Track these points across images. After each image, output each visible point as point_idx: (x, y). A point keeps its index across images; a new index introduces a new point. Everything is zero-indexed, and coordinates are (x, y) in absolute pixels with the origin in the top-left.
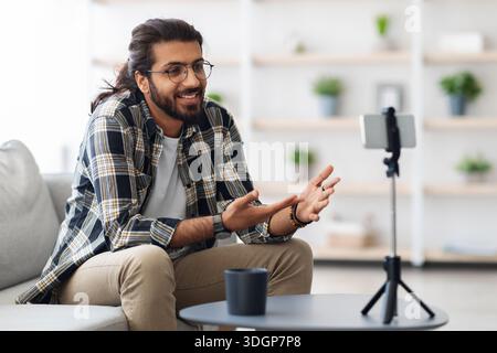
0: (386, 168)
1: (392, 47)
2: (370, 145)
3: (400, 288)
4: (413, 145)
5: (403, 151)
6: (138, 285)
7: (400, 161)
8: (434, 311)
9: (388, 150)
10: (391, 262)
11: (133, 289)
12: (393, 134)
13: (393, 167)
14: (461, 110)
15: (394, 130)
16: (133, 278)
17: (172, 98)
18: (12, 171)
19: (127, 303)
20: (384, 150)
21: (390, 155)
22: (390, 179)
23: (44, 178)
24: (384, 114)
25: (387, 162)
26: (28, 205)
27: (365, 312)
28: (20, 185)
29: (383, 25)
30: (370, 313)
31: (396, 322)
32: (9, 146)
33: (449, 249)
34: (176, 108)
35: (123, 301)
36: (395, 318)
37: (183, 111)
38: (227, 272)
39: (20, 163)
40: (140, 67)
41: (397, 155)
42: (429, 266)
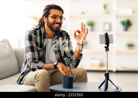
0: (105, 49)
1: (108, 13)
2: (101, 43)
3: (109, 81)
4: (112, 43)
5: (110, 44)
6: (39, 80)
7: (109, 47)
8: (118, 87)
9: (106, 44)
10: (107, 74)
11: (38, 81)
12: (107, 40)
13: (107, 48)
14: (126, 30)
15: (107, 39)
16: (38, 78)
17: (52, 24)
18: (5, 47)
19: (36, 85)
20: (105, 44)
21: (106, 45)
22: (106, 52)
23: (13, 49)
24: (105, 34)
25: (105, 47)
26: (9, 56)
27: (99, 87)
28: (7, 51)
29: (105, 6)
30: (101, 88)
31: (108, 91)
32: (4, 41)
33: (123, 67)
34: (53, 28)
35: (35, 84)
36: (107, 89)
37: (55, 28)
38: (62, 77)
39: (7, 45)
40: (45, 15)
41: (108, 45)
42: (118, 72)
